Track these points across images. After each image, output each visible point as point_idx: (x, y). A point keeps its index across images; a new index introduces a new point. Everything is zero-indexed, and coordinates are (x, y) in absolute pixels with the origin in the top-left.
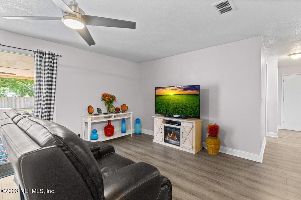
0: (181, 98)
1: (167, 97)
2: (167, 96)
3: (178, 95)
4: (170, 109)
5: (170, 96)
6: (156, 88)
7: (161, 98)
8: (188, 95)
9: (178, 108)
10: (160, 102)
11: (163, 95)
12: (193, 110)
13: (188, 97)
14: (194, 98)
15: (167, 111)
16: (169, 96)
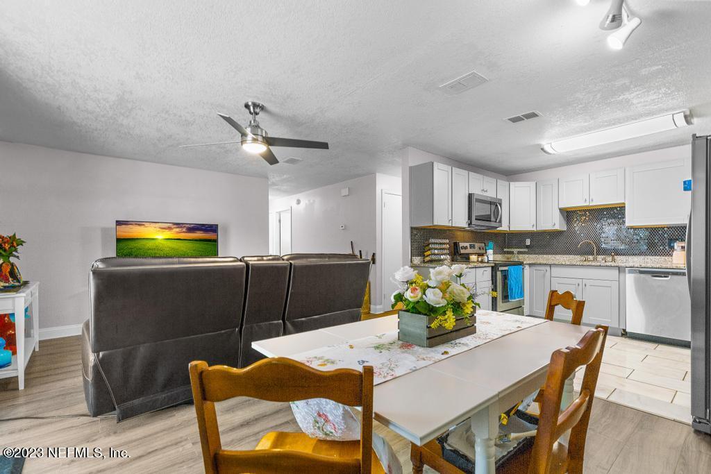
0: (182, 247)
1: (150, 244)
2: (147, 241)
3: (175, 239)
5: (157, 242)
6: (117, 221)
7: (132, 244)
8: (196, 240)
11: (137, 239)
13: (196, 244)
16: (153, 241)
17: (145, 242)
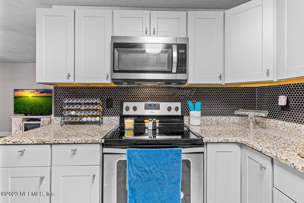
0: (38, 99)
1: (26, 99)
2: (25, 98)
4: (29, 109)
5: (29, 98)
7: (20, 99)
8: (43, 97)
9: (36, 107)
10: (19, 103)
11: (22, 97)
12: (47, 108)
13: (44, 98)
14: (49, 99)
15: (26, 111)
16: (27, 98)
17: (24, 98)
